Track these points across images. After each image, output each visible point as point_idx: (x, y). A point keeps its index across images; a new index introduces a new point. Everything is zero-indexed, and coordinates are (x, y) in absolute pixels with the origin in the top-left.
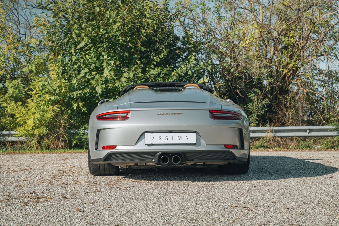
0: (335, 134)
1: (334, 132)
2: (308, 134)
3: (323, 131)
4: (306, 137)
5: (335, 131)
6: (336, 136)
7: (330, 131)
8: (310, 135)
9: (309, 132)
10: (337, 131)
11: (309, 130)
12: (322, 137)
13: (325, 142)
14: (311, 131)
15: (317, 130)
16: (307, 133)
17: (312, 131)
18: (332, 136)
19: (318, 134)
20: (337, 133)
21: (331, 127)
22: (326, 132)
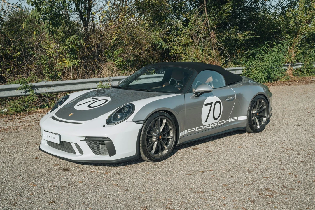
5: (23, 89)
15: (3, 90)
19: (4, 94)
20: (24, 92)
21: (19, 85)
22: (13, 91)
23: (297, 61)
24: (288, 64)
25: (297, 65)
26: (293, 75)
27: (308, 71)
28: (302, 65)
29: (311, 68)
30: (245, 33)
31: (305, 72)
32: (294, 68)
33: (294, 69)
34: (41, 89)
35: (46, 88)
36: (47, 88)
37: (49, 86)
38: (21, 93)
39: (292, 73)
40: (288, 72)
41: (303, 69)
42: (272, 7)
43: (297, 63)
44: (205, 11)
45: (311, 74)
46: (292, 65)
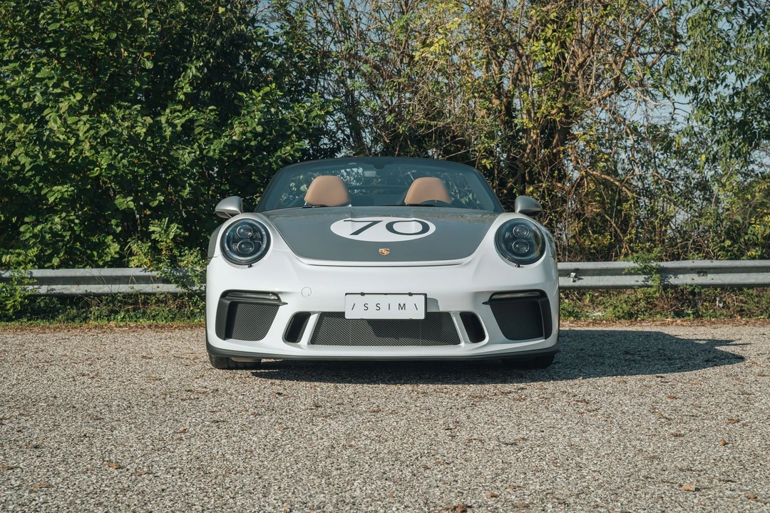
0: (640, 283)
1: (636, 277)
2: (574, 281)
3: (612, 275)
4: (569, 288)
5: (640, 274)
6: (640, 287)
7: (626, 274)
8: (578, 283)
9: (576, 277)
10: (645, 273)
11: (576, 271)
12: (607, 290)
13: (614, 300)
14: (579, 273)
15: (596, 272)
16: (572, 280)
17: (584, 275)
18: (631, 287)
19: (599, 281)
20: (644, 279)
21: (630, 264)
22: (617, 276)
34: (681, 276)
35: (695, 276)
36: (697, 275)
37: (702, 271)
38: (637, 281)
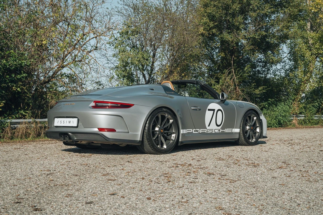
23: (301, 113)
24: (294, 115)
25: (300, 117)
26: (298, 124)
27: (310, 121)
28: (304, 117)
29: (312, 120)
30: (260, 88)
31: (308, 123)
32: (298, 118)
33: (298, 120)
39: (296, 122)
40: (294, 121)
41: (306, 120)
42: (278, 70)
43: (301, 115)
44: (232, 71)
45: (312, 124)
46: (297, 117)
